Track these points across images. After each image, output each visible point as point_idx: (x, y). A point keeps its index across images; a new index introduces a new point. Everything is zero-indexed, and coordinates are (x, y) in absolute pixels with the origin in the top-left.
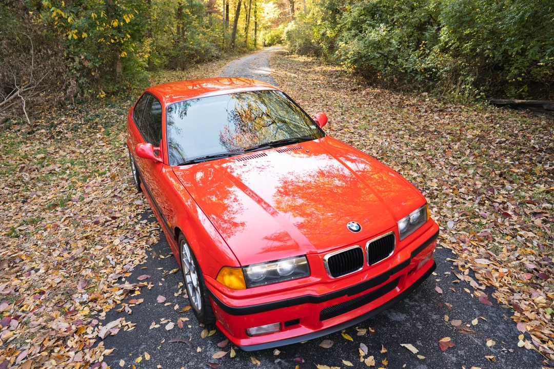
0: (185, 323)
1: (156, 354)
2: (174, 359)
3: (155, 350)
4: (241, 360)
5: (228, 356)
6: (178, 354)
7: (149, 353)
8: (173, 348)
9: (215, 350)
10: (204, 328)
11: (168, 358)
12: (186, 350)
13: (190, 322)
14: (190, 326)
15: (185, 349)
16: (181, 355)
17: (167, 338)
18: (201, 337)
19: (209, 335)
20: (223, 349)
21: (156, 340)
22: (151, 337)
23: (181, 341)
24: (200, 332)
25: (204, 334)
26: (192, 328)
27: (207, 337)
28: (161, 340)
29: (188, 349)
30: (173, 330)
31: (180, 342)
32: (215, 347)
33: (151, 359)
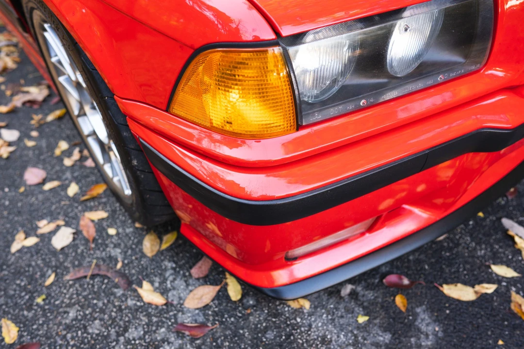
0: (100, 226)
1: (35, 319)
2: (85, 327)
3: (29, 308)
4: (257, 301)
5: (222, 296)
6: (94, 311)
7: (16, 320)
8: (78, 295)
9: (188, 285)
10: (148, 231)
11: (68, 328)
12: (113, 294)
13: (112, 219)
14: (112, 231)
15: (109, 294)
16: (102, 311)
17: (60, 270)
18: (144, 255)
19: (164, 246)
20: (206, 280)
21: (32, 279)
22: (18, 273)
23: (96, 272)
24: (140, 242)
25: (149, 246)
26: (118, 234)
27: (160, 253)
28: (44, 276)
29: (119, 292)
30: (73, 246)
31: (93, 277)
32: (184, 276)
33: (20, 336)
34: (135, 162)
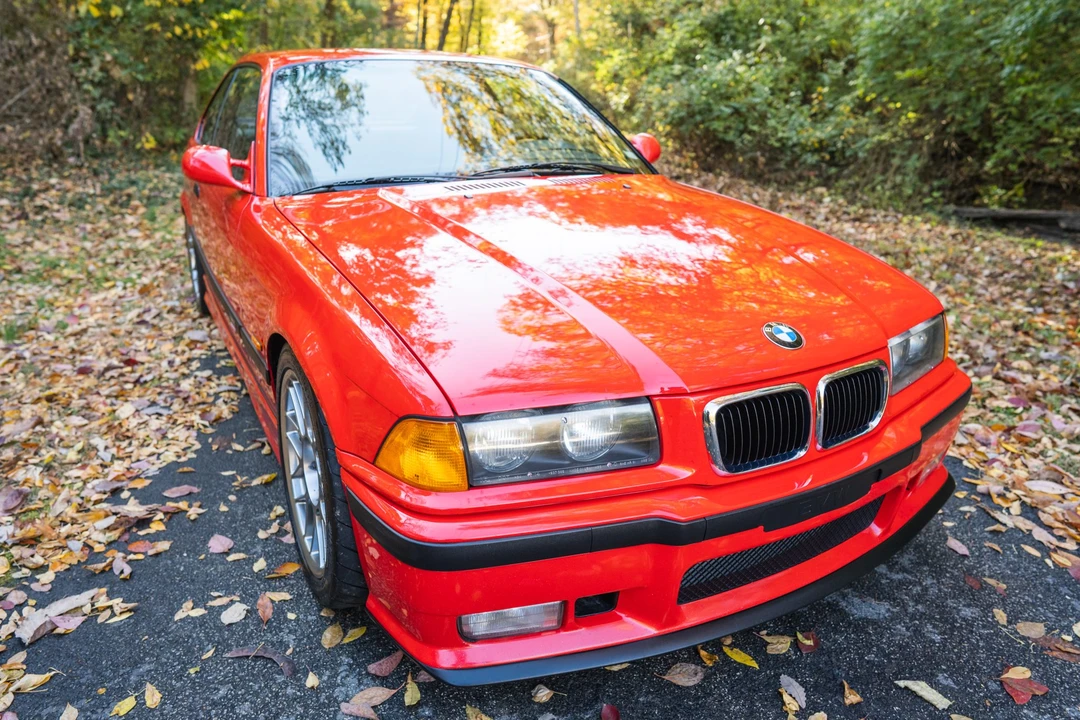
0: (279, 609)
1: (182, 689)
2: (233, 707)
3: (179, 678)
4: (435, 713)
5: (397, 700)
6: (247, 692)
7: (161, 688)
8: (234, 674)
9: (360, 684)
10: (333, 622)
11: (214, 704)
12: (274, 680)
13: (294, 603)
14: (291, 616)
15: (270, 679)
16: (257, 695)
17: (222, 646)
18: (320, 646)
19: (346, 641)
20: (382, 681)
21: (189, 651)
22: (175, 643)
23: (261, 654)
24: (320, 633)
25: (329, 637)
26: (297, 620)
27: (340, 646)
28: (202, 650)
29: (280, 679)
30: (243, 624)
31: (257, 658)
32: (360, 674)
33: (163, 704)
34: (338, 513)
